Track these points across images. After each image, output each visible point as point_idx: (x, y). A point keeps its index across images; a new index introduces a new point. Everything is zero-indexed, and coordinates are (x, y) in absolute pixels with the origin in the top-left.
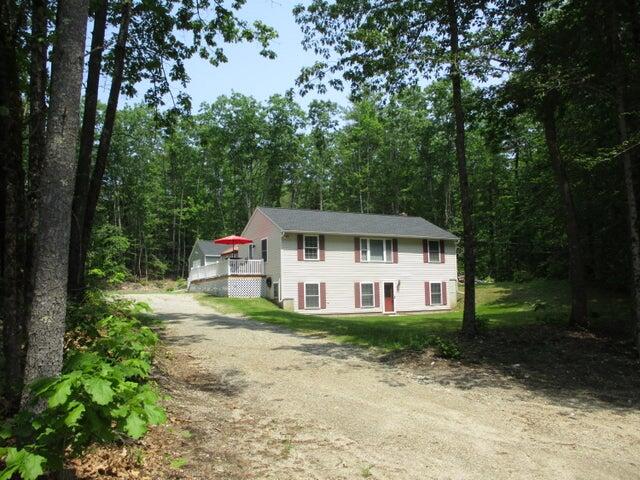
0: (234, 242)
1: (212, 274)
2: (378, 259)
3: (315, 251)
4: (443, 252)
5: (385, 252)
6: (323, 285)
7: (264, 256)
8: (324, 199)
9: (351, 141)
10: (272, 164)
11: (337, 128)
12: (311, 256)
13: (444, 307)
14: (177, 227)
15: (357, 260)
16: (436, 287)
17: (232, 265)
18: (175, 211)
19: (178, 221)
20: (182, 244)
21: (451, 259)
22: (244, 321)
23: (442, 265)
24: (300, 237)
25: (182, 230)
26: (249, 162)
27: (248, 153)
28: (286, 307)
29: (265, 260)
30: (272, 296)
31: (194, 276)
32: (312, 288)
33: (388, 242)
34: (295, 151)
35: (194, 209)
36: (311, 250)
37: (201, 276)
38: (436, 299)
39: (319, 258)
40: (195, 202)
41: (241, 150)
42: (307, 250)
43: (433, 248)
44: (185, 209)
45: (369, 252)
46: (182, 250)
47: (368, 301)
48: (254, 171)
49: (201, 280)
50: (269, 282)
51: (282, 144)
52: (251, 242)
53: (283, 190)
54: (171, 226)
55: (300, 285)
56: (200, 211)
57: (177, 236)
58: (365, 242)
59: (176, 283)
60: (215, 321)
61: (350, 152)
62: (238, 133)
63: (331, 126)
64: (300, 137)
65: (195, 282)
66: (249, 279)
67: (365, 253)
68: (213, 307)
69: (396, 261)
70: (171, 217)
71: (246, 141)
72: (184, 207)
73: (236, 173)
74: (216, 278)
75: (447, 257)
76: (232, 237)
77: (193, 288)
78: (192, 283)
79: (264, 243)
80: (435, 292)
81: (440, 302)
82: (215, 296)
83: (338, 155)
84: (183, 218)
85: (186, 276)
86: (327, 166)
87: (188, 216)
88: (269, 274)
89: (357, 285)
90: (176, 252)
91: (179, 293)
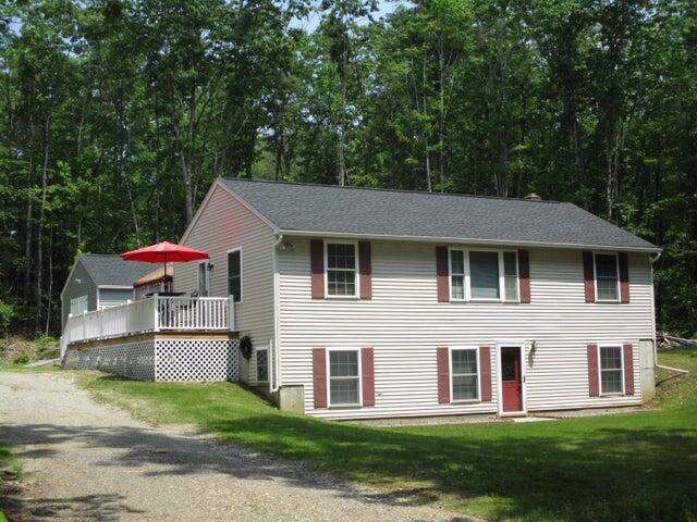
0: (166, 257)
1: (117, 327)
2: (487, 295)
3: (351, 276)
4: (625, 279)
5: (502, 280)
6: (368, 353)
7: (234, 289)
8: (348, 166)
9: (405, 43)
10: (236, 93)
11: (376, 16)
12: (341, 289)
13: (627, 400)
14: (35, 228)
15: (443, 297)
16: (611, 355)
17: (161, 308)
18: (32, 192)
19: (36, 214)
20: (46, 264)
21: (644, 293)
22: (207, 445)
23: (622, 308)
24: (316, 245)
25: (45, 232)
26: (187, 87)
27: (186, 68)
28: (288, 405)
29: (237, 298)
30: (253, 378)
31: (74, 333)
32: (344, 361)
33: (509, 258)
34: (286, 66)
35: (72, 188)
36: (341, 276)
37: (91, 333)
38: (612, 382)
39: (358, 294)
40: (75, 174)
41: (171, 63)
42: (331, 276)
43: (604, 270)
44: (52, 189)
45: (467, 280)
46: (45, 276)
47: (466, 389)
48: (199, 107)
49: (92, 343)
50: (246, 346)
51: (259, 51)
52: (205, 256)
53: (257, 148)
54: (20, 225)
55: (318, 355)
56: (84, 191)
57: (34, 246)
58: (458, 256)
59: (34, 346)
60: (140, 448)
61: (404, 68)
62: (162, 28)
63: (363, 13)
64: (297, 34)
65: (77, 346)
66: (199, 339)
67: (459, 281)
68: (124, 407)
69: (526, 299)
70: (22, 204)
71: (183, 42)
72: (50, 183)
73: (159, 111)
74: (123, 339)
75: (634, 289)
76: (161, 247)
77: (74, 358)
78: (71, 346)
79: (234, 259)
80: (610, 366)
81: (619, 389)
82: (124, 378)
83: (376, 74)
84: (47, 206)
85: (57, 332)
86: (351, 98)
87: (58, 203)
88: (245, 328)
89: (442, 353)
90: (33, 278)
91: (40, 369)
